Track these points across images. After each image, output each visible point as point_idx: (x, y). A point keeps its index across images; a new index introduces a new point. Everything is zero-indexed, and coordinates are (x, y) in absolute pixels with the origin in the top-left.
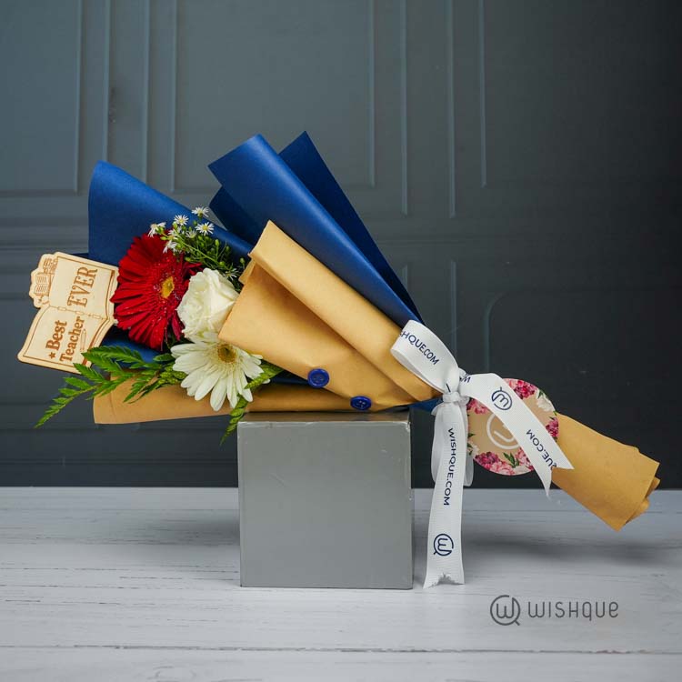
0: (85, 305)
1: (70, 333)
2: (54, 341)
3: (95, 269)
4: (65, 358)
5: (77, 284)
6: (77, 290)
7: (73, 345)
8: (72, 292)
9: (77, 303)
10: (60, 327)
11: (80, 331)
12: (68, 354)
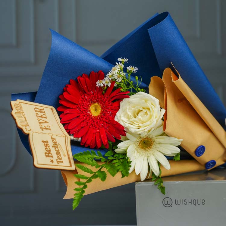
0: (50, 129)
1: (53, 147)
2: (48, 152)
3: (42, 108)
4: (59, 162)
5: (39, 118)
6: (41, 121)
7: (58, 153)
8: (39, 123)
10: (46, 144)
11: (57, 145)
12: (59, 159)
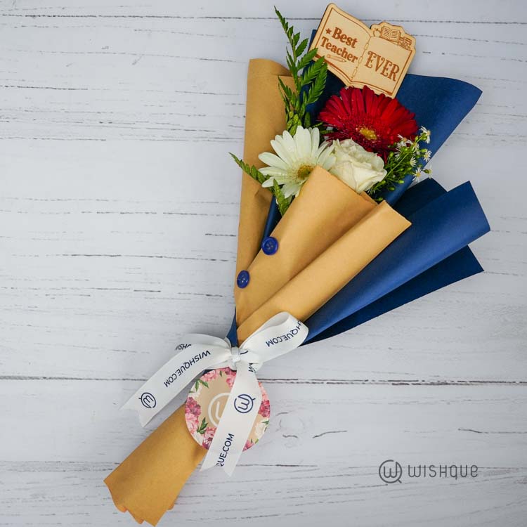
0: (367, 65)
1: (345, 49)
2: (341, 35)
3: (396, 79)
4: (324, 41)
5: (385, 62)
6: (381, 62)
7: (335, 49)
8: (379, 57)
9: (369, 59)
10: (352, 42)
11: (345, 57)
12: (327, 44)
